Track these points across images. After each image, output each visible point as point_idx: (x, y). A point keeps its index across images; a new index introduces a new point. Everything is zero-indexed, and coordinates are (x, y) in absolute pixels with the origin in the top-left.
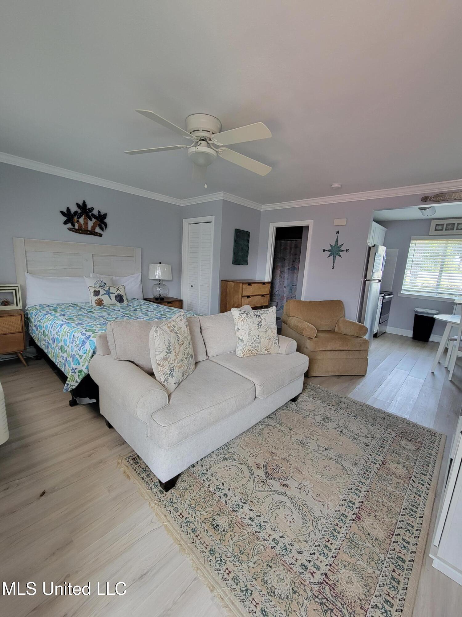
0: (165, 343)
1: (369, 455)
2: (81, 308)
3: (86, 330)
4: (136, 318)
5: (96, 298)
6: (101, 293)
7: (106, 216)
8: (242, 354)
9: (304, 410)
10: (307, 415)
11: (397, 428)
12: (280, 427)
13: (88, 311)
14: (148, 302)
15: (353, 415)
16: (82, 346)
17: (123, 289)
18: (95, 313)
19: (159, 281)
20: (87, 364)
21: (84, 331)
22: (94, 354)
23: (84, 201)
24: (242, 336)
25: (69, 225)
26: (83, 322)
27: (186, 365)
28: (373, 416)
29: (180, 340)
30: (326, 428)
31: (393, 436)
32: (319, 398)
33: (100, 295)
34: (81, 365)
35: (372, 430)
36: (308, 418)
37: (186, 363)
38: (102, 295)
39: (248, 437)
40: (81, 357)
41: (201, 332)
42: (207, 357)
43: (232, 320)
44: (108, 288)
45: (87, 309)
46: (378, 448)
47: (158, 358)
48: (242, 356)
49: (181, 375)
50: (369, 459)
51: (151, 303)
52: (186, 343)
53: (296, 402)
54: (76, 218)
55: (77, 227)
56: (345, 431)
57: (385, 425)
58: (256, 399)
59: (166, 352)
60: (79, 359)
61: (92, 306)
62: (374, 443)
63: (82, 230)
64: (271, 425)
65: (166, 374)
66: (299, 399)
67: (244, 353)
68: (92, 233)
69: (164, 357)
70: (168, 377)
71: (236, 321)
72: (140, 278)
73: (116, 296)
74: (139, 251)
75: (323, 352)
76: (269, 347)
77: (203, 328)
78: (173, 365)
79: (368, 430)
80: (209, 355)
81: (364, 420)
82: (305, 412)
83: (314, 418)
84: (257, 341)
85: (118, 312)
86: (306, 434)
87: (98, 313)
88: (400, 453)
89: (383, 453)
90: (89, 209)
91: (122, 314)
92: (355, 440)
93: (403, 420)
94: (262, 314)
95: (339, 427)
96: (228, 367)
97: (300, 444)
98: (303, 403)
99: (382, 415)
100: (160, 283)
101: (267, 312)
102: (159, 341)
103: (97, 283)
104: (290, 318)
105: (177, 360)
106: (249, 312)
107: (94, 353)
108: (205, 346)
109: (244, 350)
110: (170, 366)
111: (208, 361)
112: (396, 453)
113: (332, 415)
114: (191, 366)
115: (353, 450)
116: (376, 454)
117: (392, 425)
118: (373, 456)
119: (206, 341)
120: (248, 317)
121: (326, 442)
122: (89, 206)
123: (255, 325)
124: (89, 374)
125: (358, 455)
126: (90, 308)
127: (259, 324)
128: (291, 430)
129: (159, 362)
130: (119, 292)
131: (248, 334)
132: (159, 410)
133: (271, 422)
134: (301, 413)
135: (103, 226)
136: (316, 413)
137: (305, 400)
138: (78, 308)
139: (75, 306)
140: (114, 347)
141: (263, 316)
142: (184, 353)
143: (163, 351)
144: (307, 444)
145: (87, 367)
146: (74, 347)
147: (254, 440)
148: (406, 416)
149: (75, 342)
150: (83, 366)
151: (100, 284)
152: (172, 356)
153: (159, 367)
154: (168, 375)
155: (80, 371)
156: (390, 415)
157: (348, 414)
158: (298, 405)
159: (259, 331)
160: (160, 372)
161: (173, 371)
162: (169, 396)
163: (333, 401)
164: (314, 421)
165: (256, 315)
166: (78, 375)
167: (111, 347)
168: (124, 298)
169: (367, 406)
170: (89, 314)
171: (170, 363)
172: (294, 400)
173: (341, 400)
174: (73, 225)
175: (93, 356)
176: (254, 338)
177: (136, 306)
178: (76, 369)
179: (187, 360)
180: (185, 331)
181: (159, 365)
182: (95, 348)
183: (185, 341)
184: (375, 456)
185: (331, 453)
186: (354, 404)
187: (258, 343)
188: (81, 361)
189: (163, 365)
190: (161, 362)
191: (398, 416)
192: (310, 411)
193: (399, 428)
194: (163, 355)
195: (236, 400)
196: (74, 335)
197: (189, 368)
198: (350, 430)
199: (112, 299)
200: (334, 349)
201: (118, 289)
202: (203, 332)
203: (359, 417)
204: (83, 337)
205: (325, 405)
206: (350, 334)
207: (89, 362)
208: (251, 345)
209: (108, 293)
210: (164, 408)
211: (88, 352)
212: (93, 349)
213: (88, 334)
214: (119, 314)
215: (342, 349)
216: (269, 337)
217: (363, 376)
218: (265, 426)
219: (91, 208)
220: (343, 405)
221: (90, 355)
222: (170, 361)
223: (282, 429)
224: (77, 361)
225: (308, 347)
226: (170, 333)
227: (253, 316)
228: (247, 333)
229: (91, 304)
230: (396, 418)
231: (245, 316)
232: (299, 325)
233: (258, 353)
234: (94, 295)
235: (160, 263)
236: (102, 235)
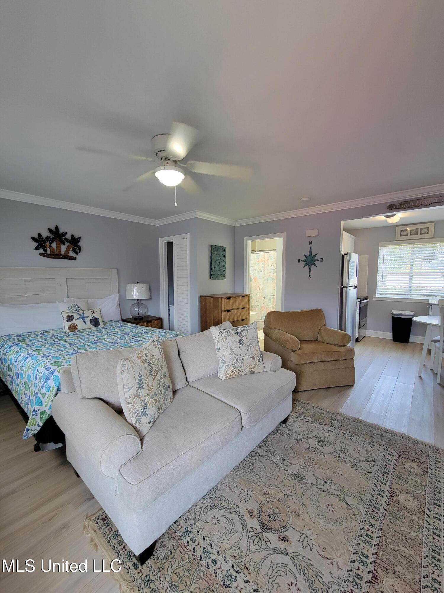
0: (135, 377)
1: (373, 485)
2: (53, 335)
3: (52, 363)
4: (110, 344)
5: (70, 323)
6: (75, 318)
7: (80, 240)
8: (224, 376)
9: (296, 432)
10: (300, 439)
11: (398, 446)
12: (273, 458)
13: (59, 338)
14: (126, 323)
15: (348, 434)
16: (45, 383)
17: (98, 312)
18: (67, 340)
19: (137, 301)
20: (50, 403)
21: (49, 365)
22: (58, 391)
23: (56, 226)
24: (224, 357)
25: (41, 251)
26: (50, 353)
27: (162, 398)
28: (370, 433)
29: (154, 370)
30: (322, 454)
31: (395, 457)
32: (310, 416)
33: (74, 320)
34: (44, 405)
35: (372, 452)
36: (301, 443)
37: (162, 395)
38: (76, 320)
39: (237, 475)
40: (44, 395)
41: (179, 355)
42: (187, 382)
43: (211, 340)
44: (83, 312)
45: (59, 337)
46: (381, 475)
47: (127, 395)
48: (225, 378)
49: (155, 411)
50: (375, 491)
51: (129, 324)
52: (161, 373)
53: (286, 424)
54: (48, 243)
55: (49, 252)
56: (342, 455)
57: (385, 443)
58: (243, 429)
59: (137, 387)
60: (42, 398)
61: (65, 332)
62: (376, 468)
63: (54, 255)
64: (262, 456)
65: (138, 414)
66: (290, 420)
67: (226, 374)
68: (66, 257)
69: (134, 395)
70: (140, 416)
71: (216, 341)
72: (117, 299)
73: (91, 320)
74: (115, 271)
75: (309, 365)
76: (253, 365)
77: (181, 351)
78: (146, 401)
79: (368, 452)
80: (189, 380)
81: (361, 439)
82: (297, 435)
83: (308, 443)
84: (240, 360)
85: (92, 337)
86: (301, 463)
87: (69, 340)
88: (406, 480)
89: (389, 481)
90: (62, 233)
91: (96, 339)
92: (355, 466)
93: (402, 436)
94: (242, 331)
95: (336, 451)
96: (210, 393)
97: (296, 478)
98: (294, 424)
99: (378, 432)
100: (138, 302)
101: (248, 328)
102: (127, 376)
103: (70, 307)
104: (272, 330)
105: (151, 395)
106: (229, 330)
107: (59, 389)
108: (185, 370)
109: (227, 372)
110: (142, 403)
111: (188, 387)
112: (403, 480)
113: (326, 436)
114: (169, 398)
115: (355, 480)
116: (381, 483)
117: (391, 443)
118: (378, 486)
119: (185, 365)
120: (228, 335)
121: (324, 472)
122: (62, 231)
123: (236, 344)
124: (52, 417)
125: (362, 486)
126: (62, 335)
127: (241, 343)
128: (284, 460)
129: (129, 400)
130: (94, 315)
131: (230, 354)
132: (130, 460)
133: (262, 452)
134: (294, 436)
135: (77, 249)
136: (309, 436)
137: (296, 419)
138: (50, 336)
139: (47, 334)
140: (79, 384)
141: (244, 333)
142: (159, 384)
143: (133, 387)
144: (304, 478)
145: (50, 408)
146: (38, 384)
147: (244, 478)
148: (404, 430)
149: (38, 378)
150: (46, 406)
151: (73, 308)
152: (144, 391)
153: (129, 406)
154: (140, 414)
155: (43, 413)
156: (387, 431)
157: (343, 433)
158: (289, 427)
159: (241, 350)
160: (130, 412)
161: (146, 409)
162: (142, 440)
163: (325, 418)
164: (308, 446)
165: (237, 333)
166: (41, 417)
167: (76, 384)
168: (100, 321)
169: (362, 422)
170: (60, 342)
171: (142, 399)
172: (284, 422)
173: (333, 416)
174: (45, 250)
175: (57, 394)
176: (236, 358)
177: (112, 329)
178: (38, 410)
179: (163, 392)
180: (159, 359)
181: (129, 403)
182: (60, 384)
183: (160, 371)
184: (381, 486)
185: (332, 486)
186: (347, 420)
187: (241, 362)
188: (44, 400)
189: (134, 403)
190: (130, 400)
191: (395, 432)
192: (303, 433)
193: (400, 446)
194: (133, 391)
195: (221, 435)
196: (38, 370)
197: (165, 400)
198: (348, 453)
199: (86, 323)
200: (320, 360)
201: (93, 312)
202: (181, 355)
203: (355, 436)
204: (47, 372)
205: (318, 424)
206: (333, 343)
207: (52, 401)
208: (234, 365)
209: (83, 317)
210: (135, 457)
211: (51, 389)
212: (57, 386)
213: (53, 368)
214: (92, 339)
215: (328, 360)
216: (252, 355)
217: (352, 386)
218: (255, 457)
219: (64, 233)
220: (336, 423)
221: (54, 392)
222: (142, 397)
223: (274, 459)
224: (39, 401)
225: (293, 359)
226: (140, 364)
227: (234, 334)
228: (228, 354)
229: (64, 331)
230: (394, 434)
231: (225, 334)
232: (282, 337)
233: (242, 373)
234: (67, 321)
235: (138, 283)
236: (76, 258)
